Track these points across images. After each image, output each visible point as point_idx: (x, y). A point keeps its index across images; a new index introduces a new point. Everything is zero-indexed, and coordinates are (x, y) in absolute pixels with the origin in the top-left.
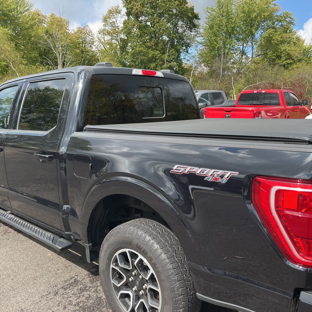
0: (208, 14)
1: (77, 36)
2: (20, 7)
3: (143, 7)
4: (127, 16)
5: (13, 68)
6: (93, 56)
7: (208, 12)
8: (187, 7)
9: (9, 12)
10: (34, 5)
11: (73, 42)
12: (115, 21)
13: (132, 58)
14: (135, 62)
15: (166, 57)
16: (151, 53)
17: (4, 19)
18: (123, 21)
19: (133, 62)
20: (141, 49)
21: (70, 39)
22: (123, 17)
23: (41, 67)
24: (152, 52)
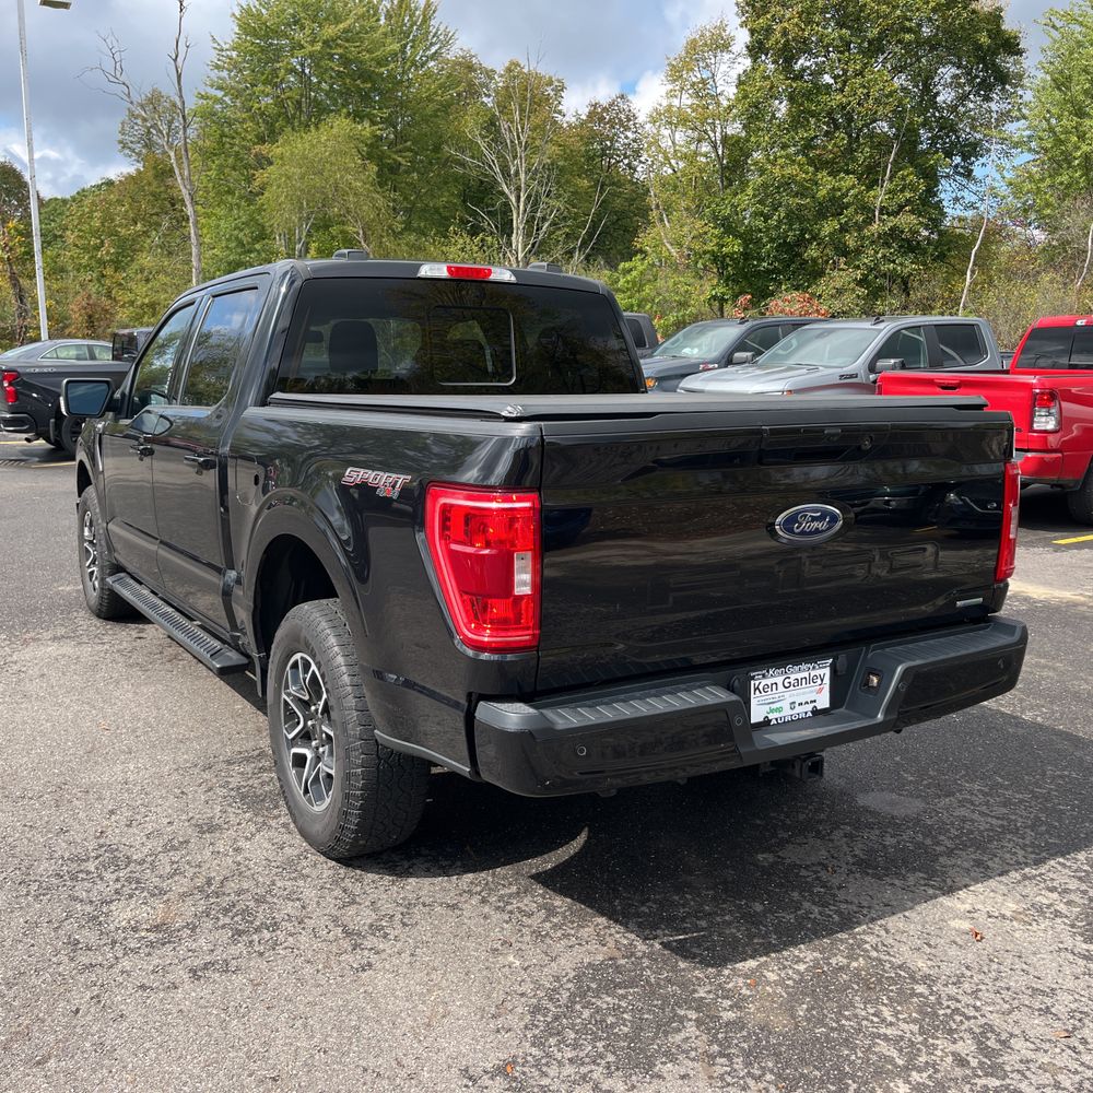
0: (1055, 34)
1: (585, 132)
2: (412, 47)
3: (809, 22)
4: (751, 56)
5: (365, 246)
6: (635, 200)
7: (1054, 27)
8: (974, 12)
9: (379, 64)
10: (456, 36)
11: (569, 156)
12: (710, 75)
13: (760, 202)
14: (767, 218)
15: (879, 196)
16: (826, 184)
17: (363, 89)
18: (736, 76)
19: (762, 215)
20: (790, 170)
21: (560, 146)
22: (740, 60)
23: (461, 241)
24: (829, 179)
